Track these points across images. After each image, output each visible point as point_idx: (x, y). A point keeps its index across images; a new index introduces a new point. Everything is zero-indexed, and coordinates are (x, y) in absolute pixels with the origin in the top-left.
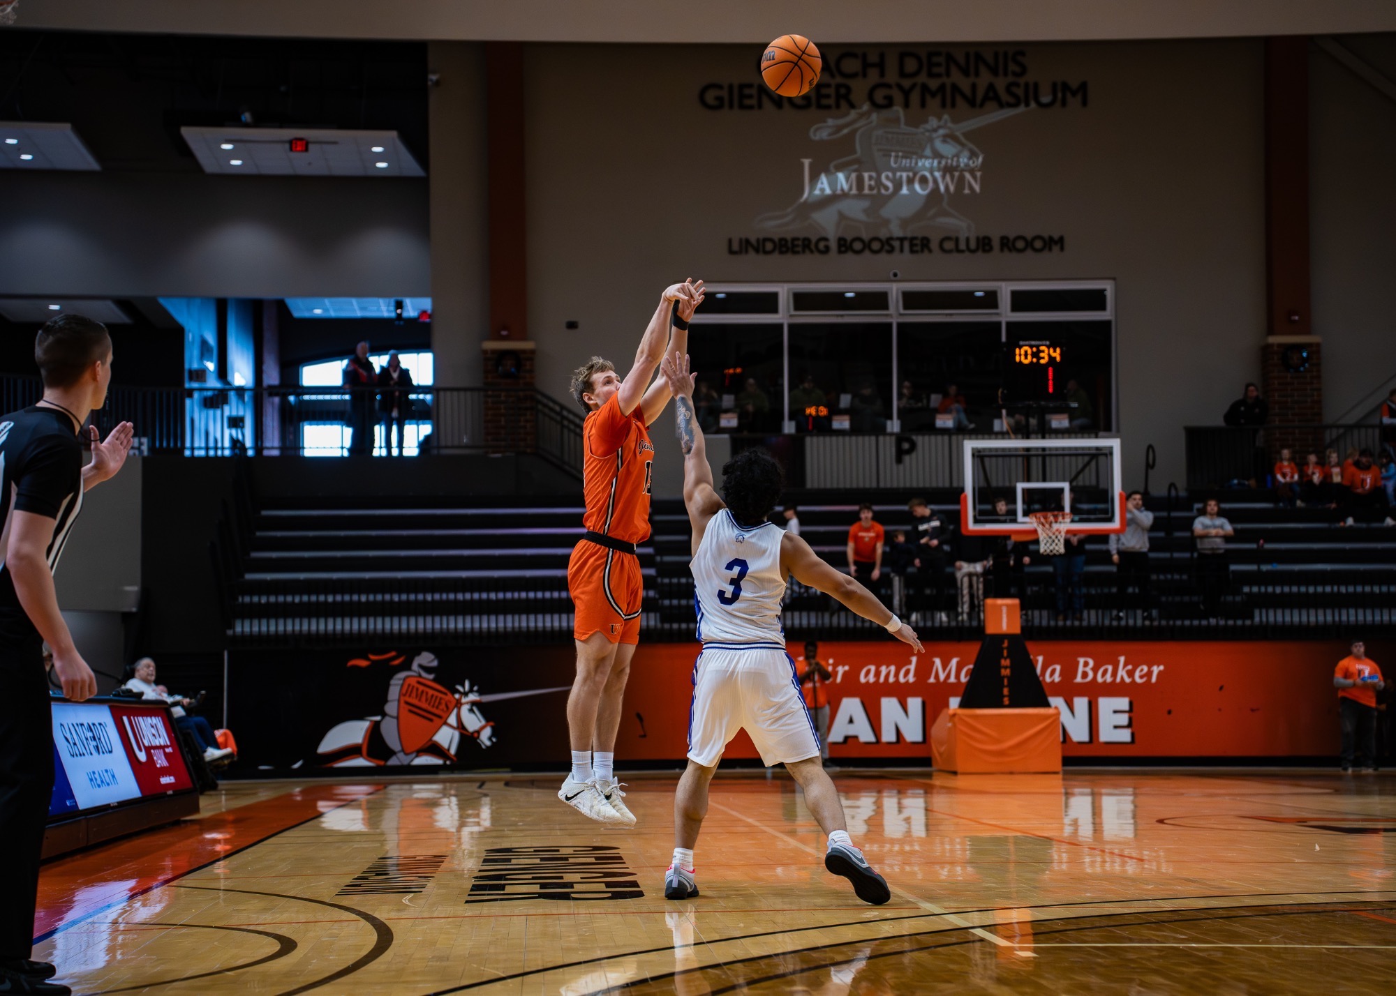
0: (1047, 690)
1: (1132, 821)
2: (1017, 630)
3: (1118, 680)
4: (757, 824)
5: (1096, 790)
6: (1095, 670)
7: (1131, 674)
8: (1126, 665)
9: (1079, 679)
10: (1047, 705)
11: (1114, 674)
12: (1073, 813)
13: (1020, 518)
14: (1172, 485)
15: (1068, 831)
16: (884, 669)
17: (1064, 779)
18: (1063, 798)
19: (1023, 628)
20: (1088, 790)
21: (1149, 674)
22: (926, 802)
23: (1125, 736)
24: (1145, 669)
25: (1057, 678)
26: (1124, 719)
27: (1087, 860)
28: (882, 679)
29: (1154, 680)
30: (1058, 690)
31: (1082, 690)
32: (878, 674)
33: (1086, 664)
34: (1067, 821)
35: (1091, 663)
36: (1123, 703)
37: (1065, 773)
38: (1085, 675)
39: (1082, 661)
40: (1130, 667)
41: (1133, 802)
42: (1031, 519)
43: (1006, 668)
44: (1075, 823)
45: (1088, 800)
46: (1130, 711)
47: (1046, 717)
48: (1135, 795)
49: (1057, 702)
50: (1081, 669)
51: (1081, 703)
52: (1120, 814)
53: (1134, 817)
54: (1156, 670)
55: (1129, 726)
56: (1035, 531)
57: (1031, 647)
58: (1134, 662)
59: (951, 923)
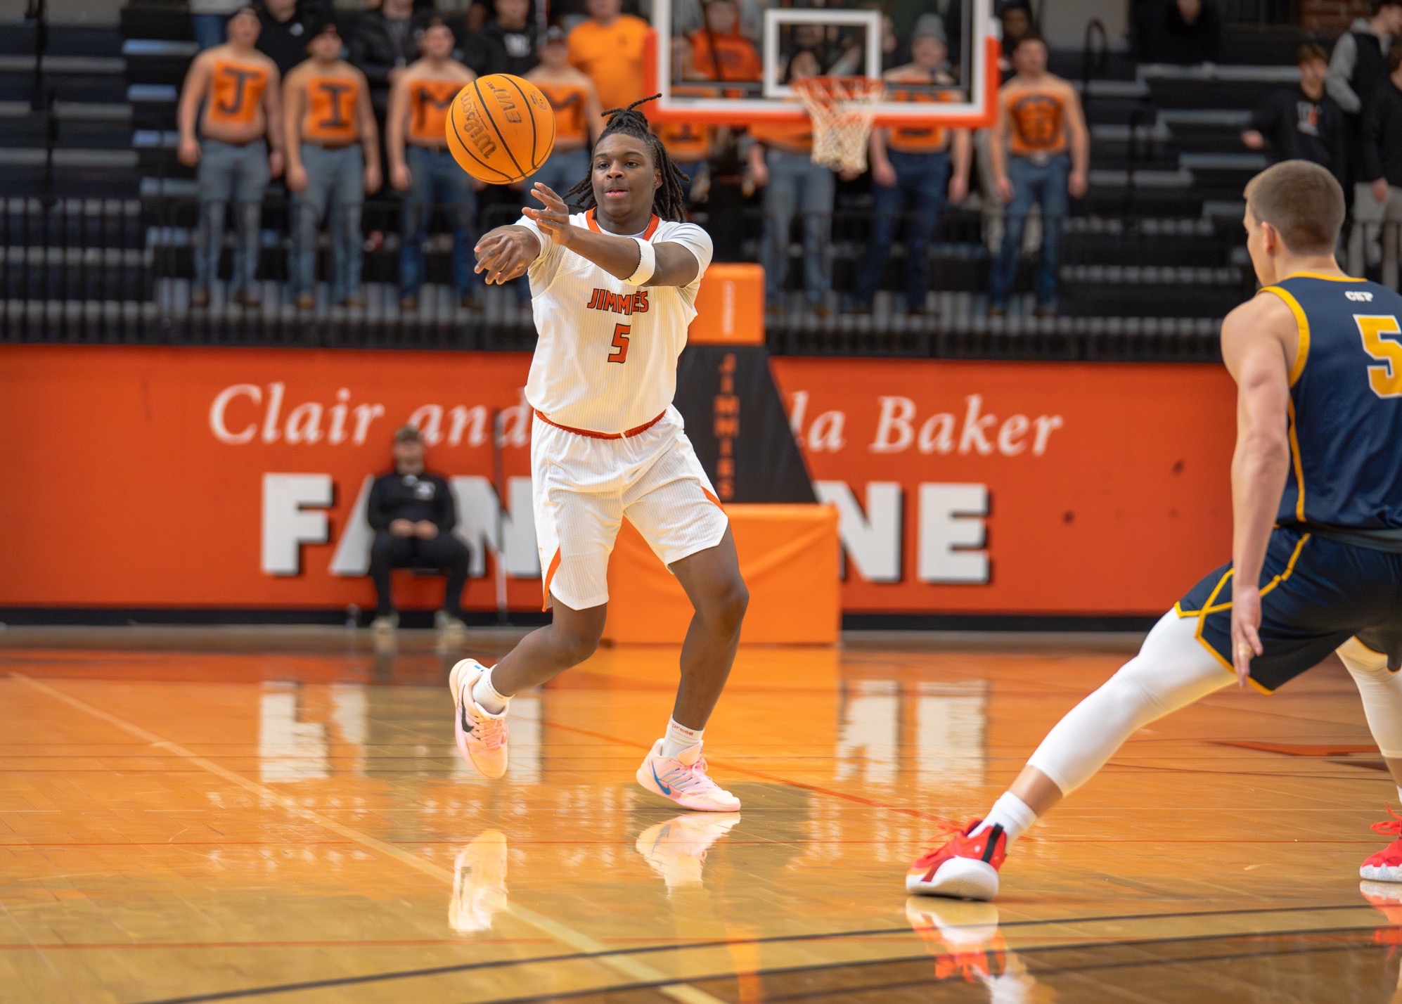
0: (813, 466)
1: (976, 752)
2: (753, 334)
3: (965, 446)
4: (183, 752)
5: (908, 685)
6: (917, 424)
7: (991, 434)
8: (983, 412)
9: (881, 444)
10: (810, 498)
11: (957, 434)
12: (854, 736)
13: (771, 89)
14: (1096, 24)
15: (844, 771)
16: (460, 416)
17: (843, 662)
18: (836, 701)
19: (769, 333)
20: (889, 685)
21: (1030, 435)
22: (543, 707)
23: (973, 567)
24: (1022, 423)
25: (835, 441)
26: (972, 532)
27: (883, 833)
28: (455, 437)
29: (1040, 446)
30: (837, 467)
31: (886, 468)
32: (446, 425)
33: (898, 412)
34: (843, 750)
35: (909, 409)
36: (972, 497)
37: (849, 646)
38: (894, 435)
39: (888, 404)
40: (989, 420)
41: (984, 711)
42: (796, 90)
43: (727, 416)
44: (858, 757)
45: (888, 707)
46: (988, 514)
47: (811, 526)
48: (988, 694)
49: (832, 492)
50: (886, 422)
51: (884, 496)
52: (954, 739)
53: (985, 744)
54: (1045, 426)
55: (985, 545)
56: (806, 119)
57: (783, 372)
58: (998, 409)
59: (620, 973)
